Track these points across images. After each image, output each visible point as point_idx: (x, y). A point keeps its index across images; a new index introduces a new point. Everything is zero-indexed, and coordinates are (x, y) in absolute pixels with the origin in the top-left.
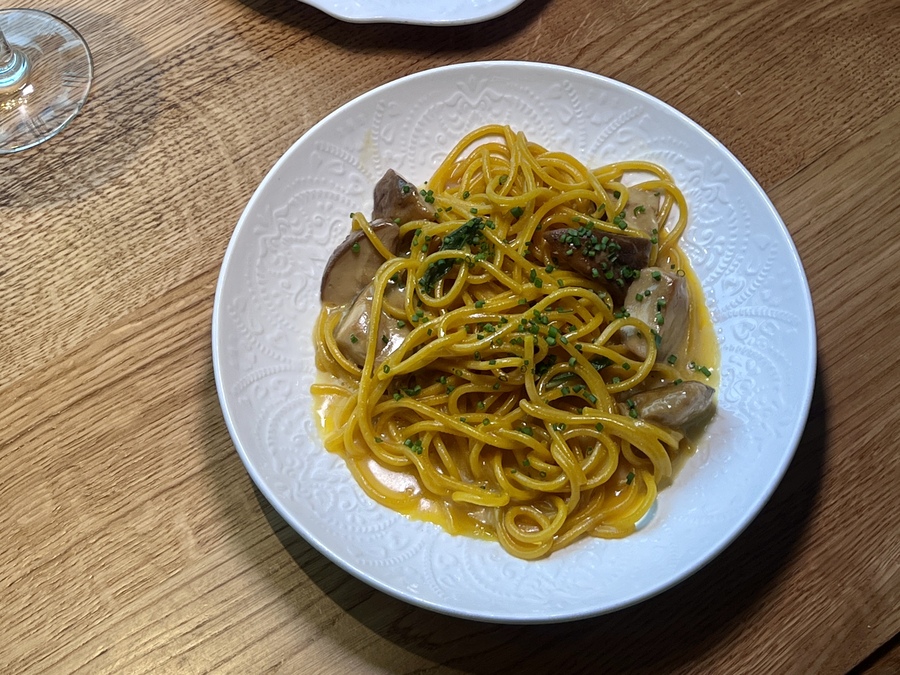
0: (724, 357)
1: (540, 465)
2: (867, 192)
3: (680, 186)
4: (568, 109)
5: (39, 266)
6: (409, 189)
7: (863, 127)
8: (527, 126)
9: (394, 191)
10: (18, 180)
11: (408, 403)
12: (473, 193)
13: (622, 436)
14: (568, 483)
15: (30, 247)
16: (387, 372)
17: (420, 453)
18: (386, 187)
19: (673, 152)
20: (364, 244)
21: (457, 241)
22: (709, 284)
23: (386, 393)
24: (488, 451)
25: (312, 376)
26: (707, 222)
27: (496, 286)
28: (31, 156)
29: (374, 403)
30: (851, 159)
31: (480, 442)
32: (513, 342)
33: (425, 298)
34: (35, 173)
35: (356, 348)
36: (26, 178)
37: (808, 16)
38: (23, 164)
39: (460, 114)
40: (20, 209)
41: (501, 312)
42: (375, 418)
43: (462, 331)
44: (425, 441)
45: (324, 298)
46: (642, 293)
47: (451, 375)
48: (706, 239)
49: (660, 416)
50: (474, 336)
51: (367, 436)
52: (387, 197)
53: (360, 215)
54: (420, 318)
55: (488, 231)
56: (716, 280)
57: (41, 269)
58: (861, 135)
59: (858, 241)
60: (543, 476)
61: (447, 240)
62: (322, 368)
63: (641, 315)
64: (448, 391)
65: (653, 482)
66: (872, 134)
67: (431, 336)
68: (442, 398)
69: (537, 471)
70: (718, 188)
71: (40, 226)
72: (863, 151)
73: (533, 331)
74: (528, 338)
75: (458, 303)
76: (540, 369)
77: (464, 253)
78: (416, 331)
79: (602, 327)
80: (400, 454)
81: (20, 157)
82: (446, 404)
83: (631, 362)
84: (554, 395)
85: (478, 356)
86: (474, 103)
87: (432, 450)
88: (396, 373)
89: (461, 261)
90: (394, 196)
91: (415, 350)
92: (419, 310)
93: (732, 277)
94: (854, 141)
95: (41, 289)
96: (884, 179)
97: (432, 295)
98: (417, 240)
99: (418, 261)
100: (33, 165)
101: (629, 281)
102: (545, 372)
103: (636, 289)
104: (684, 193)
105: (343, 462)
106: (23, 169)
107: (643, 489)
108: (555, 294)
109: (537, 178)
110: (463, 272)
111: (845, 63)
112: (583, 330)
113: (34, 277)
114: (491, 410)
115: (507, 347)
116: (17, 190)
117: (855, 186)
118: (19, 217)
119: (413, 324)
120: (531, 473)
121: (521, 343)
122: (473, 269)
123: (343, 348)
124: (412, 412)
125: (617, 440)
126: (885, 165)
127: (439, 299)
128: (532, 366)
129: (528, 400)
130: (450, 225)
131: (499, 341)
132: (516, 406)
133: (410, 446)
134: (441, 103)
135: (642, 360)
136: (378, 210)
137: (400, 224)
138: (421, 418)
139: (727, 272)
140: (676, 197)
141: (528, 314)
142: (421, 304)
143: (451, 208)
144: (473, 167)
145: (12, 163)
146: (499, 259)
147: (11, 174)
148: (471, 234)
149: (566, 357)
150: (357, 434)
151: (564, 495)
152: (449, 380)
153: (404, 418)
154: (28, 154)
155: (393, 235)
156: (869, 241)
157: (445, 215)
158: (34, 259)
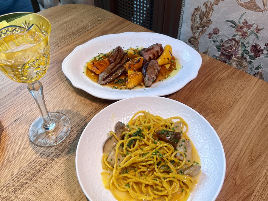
0: (201, 160)
1: (160, 188)
2: (246, 107)
3: (186, 121)
4: (159, 106)
5: (71, 169)
6: (123, 124)
7: (238, 95)
8: (150, 111)
9: (120, 126)
10: (60, 150)
11: (126, 175)
12: (138, 125)
13: (180, 180)
14: (168, 192)
15: (67, 165)
16: (120, 167)
17: (129, 187)
18: (118, 125)
19: (184, 114)
20: (113, 137)
21: (135, 135)
22: (195, 143)
23: (120, 173)
24: (147, 185)
25: (101, 170)
26: (193, 129)
27: (146, 145)
28: (61, 144)
29: (117, 176)
30: (240, 102)
31: (145, 183)
32: (151, 158)
33: (129, 149)
34: (63, 148)
35: (112, 162)
36: (61, 150)
37: (217, 78)
38: (60, 146)
39: (134, 108)
40: (62, 157)
41: (147, 151)
42: (118, 180)
43: (138, 156)
44: (131, 184)
45: (103, 151)
46: (180, 145)
47: (136, 167)
48: (193, 133)
49: (189, 174)
50: (141, 157)
51: (115, 184)
52: (118, 127)
53: (112, 131)
54: (127, 154)
55: (143, 132)
56: (197, 142)
57: (72, 170)
58: (239, 97)
59: (249, 117)
60: (161, 191)
61: (133, 135)
62: (104, 169)
63: (181, 150)
64: (136, 171)
65: (189, 191)
66: (241, 96)
67: (131, 157)
68: (134, 173)
69: (159, 190)
70: (195, 121)
71: (69, 160)
72: (241, 100)
73: (156, 154)
74: (155, 156)
75: (137, 150)
76: (158, 164)
77: (137, 137)
78: (126, 157)
79: (172, 154)
80: (124, 188)
81: (59, 145)
82: (135, 175)
83: (180, 161)
84: (162, 171)
85: (142, 162)
86: (137, 106)
87: (132, 186)
88: (122, 167)
89: (137, 139)
90: (120, 127)
91: (127, 161)
92: (127, 152)
93: (201, 141)
94: (238, 99)
95: (73, 175)
96: (248, 104)
97: (130, 148)
98: (126, 136)
99: (126, 141)
100: (62, 146)
101: (178, 142)
102: (159, 165)
103: (179, 144)
104: (187, 123)
105: (110, 191)
106: (60, 148)
107: (186, 193)
108: (160, 146)
109: (153, 121)
110: (137, 142)
111: (229, 85)
112: (168, 154)
113: (71, 172)
114: (147, 176)
115: (150, 159)
116: (60, 153)
117: (243, 107)
118: (63, 159)
119: (126, 155)
120: (157, 190)
121: (153, 158)
122: (140, 141)
123: (109, 163)
124: (127, 177)
125: (179, 180)
126: (247, 101)
127: (132, 149)
128: (156, 163)
129: (156, 172)
130: (133, 131)
131: (148, 158)
132: (153, 174)
133: (127, 186)
134: (129, 106)
135: (182, 161)
136: (116, 130)
137: (122, 133)
138: (129, 178)
139: (199, 140)
140: (185, 124)
141: (154, 151)
142: (127, 150)
143: (133, 128)
144: (138, 119)
145: (57, 147)
146: (146, 138)
147: (57, 150)
148: (139, 133)
149: (164, 161)
150: (113, 184)
151: (167, 196)
152: (136, 169)
153: (125, 178)
154: (60, 144)
155: (120, 135)
156: (251, 117)
157: (132, 130)
158: (69, 168)
